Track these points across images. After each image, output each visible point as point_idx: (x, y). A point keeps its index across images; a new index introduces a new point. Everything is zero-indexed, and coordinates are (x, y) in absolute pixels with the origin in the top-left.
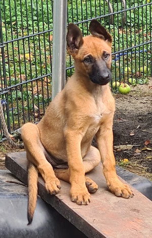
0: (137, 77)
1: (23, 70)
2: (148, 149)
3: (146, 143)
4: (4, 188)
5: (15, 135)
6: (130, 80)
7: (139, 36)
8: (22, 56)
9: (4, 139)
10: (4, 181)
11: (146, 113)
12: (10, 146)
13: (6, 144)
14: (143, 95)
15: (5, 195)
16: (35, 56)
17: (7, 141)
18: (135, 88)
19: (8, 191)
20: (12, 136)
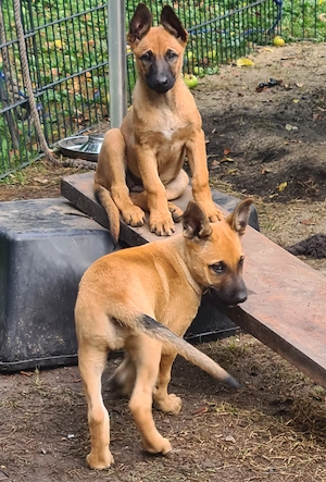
0: (205, 65)
1: (54, 62)
2: (229, 159)
3: (226, 152)
4: (62, 222)
5: (55, 149)
6: (196, 69)
7: (200, 10)
8: (51, 44)
9: (41, 155)
10: (62, 213)
11: (222, 113)
12: (51, 164)
13: (44, 162)
14: (214, 89)
15: (65, 231)
16: (68, 42)
17: (47, 157)
18: (204, 80)
19: (69, 226)
20: (51, 151)
